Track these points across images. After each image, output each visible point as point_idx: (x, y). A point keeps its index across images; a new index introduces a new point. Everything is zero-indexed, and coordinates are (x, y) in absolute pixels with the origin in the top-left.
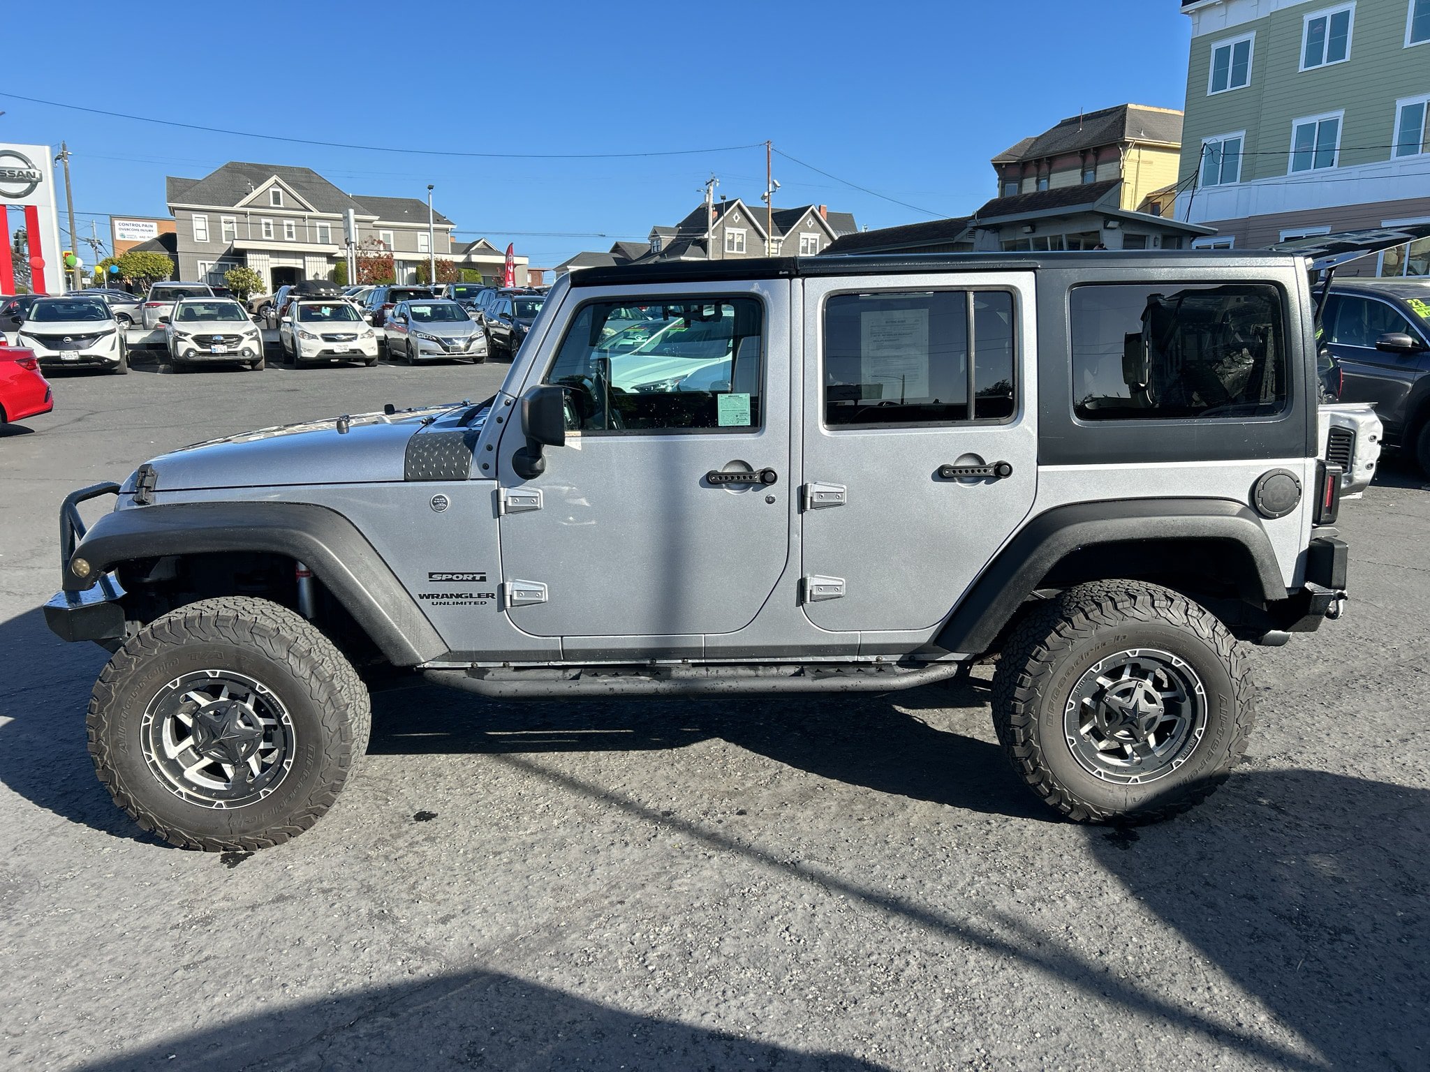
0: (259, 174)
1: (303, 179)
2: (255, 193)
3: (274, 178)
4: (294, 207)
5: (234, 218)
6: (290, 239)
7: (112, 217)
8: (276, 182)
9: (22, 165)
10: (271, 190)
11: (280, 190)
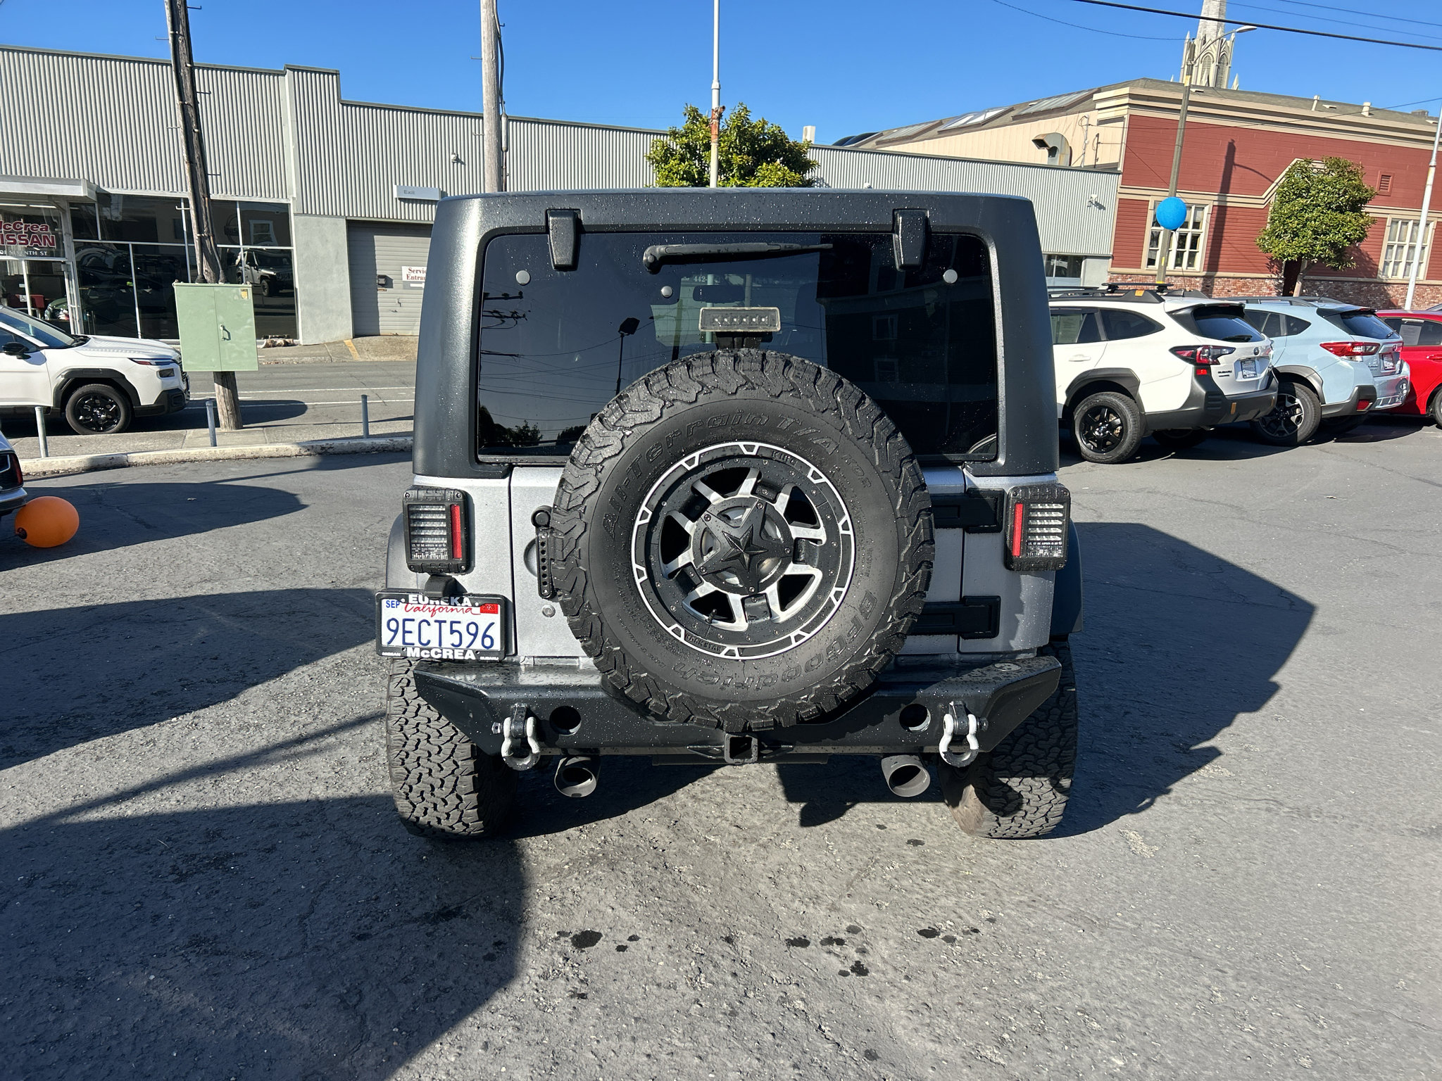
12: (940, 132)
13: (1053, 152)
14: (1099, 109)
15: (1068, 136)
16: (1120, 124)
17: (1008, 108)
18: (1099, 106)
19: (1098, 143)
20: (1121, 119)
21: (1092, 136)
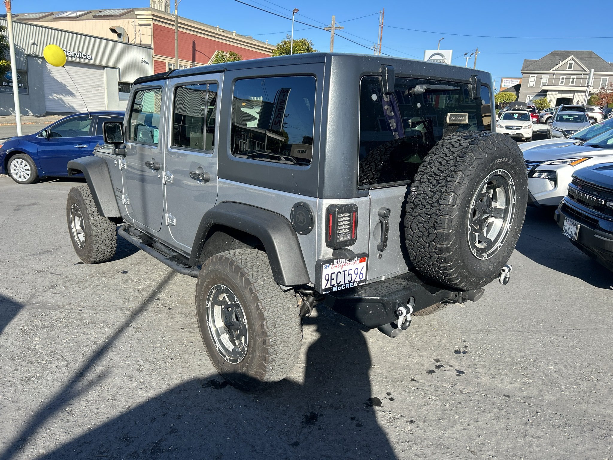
0: (564, 55)
1: (587, 56)
2: (561, 64)
3: (572, 56)
4: (578, 70)
5: (548, 76)
6: (572, 85)
7: (502, 78)
8: (572, 59)
9: (441, 58)
10: (569, 62)
11: (573, 62)
12: (54, 18)
13: (120, 35)
14: (138, 19)
15: (126, 29)
16: (149, 27)
17: (88, 11)
18: (138, 17)
19: (140, 34)
20: (149, 25)
21: (137, 31)
